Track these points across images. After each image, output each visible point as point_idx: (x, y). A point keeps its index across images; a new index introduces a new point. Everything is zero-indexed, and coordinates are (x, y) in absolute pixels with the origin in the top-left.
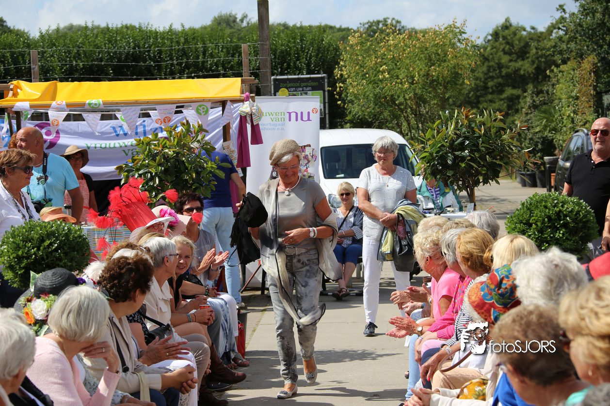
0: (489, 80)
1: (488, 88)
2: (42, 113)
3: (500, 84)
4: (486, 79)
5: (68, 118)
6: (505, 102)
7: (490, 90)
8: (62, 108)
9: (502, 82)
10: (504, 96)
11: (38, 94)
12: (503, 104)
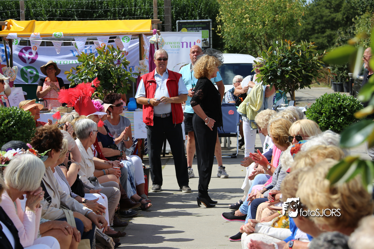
0: (317, 24)
1: (315, 30)
2: (26, 41)
3: (323, 28)
4: (314, 24)
5: (43, 44)
6: (326, 39)
7: (316, 31)
8: (38, 38)
9: (324, 26)
10: (325, 34)
11: (23, 28)
12: (325, 40)
